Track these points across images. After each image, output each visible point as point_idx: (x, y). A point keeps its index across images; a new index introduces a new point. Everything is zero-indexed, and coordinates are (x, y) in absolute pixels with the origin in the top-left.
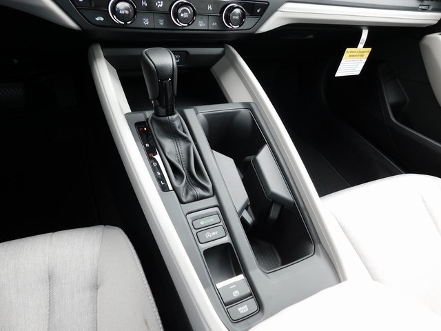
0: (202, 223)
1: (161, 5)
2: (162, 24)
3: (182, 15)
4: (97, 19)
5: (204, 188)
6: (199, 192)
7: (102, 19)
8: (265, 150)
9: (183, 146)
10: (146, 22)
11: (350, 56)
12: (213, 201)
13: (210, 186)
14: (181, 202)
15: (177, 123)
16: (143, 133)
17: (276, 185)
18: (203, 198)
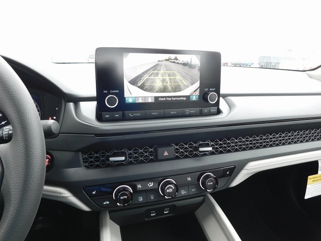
1: (152, 185)
2: (152, 198)
3: (168, 191)
4: (105, 203)
7: (108, 203)
10: (141, 199)
11: (313, 181)
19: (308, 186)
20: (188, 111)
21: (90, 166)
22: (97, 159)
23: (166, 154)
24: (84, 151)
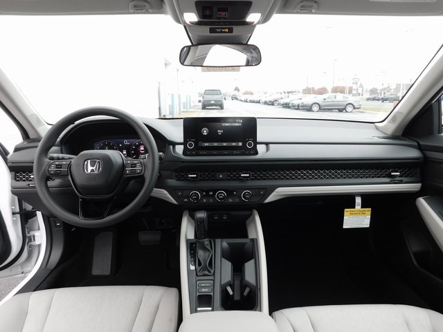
0: (203, 285)
2: (211, 201)
4: (185, 200)
5: (209, 272)
6: (207, 273)
7: (187, 200)
8: (252, 261)
9: (207, 254)
11: (351, 214)
12: (212, 278)
13: (212, 271)
14: (197, 275)
15: (206, 243)
16: (192, 247)
17: (249, 277)
18: (207, 275)
19: (345, 218)
20: (235, 152)
21: (179, 180)
22: (183, 176)
23: (221, 176)
24: (176, 171)
